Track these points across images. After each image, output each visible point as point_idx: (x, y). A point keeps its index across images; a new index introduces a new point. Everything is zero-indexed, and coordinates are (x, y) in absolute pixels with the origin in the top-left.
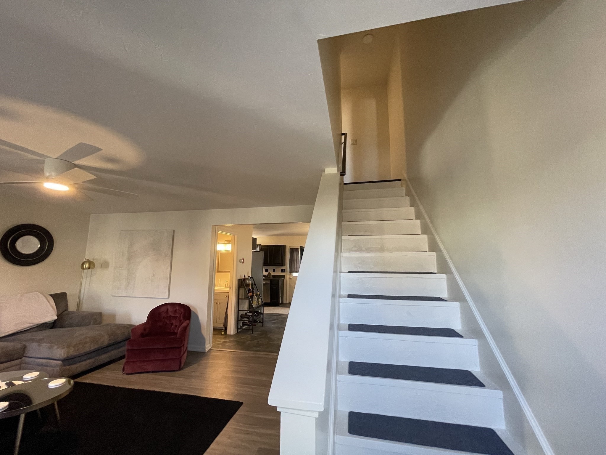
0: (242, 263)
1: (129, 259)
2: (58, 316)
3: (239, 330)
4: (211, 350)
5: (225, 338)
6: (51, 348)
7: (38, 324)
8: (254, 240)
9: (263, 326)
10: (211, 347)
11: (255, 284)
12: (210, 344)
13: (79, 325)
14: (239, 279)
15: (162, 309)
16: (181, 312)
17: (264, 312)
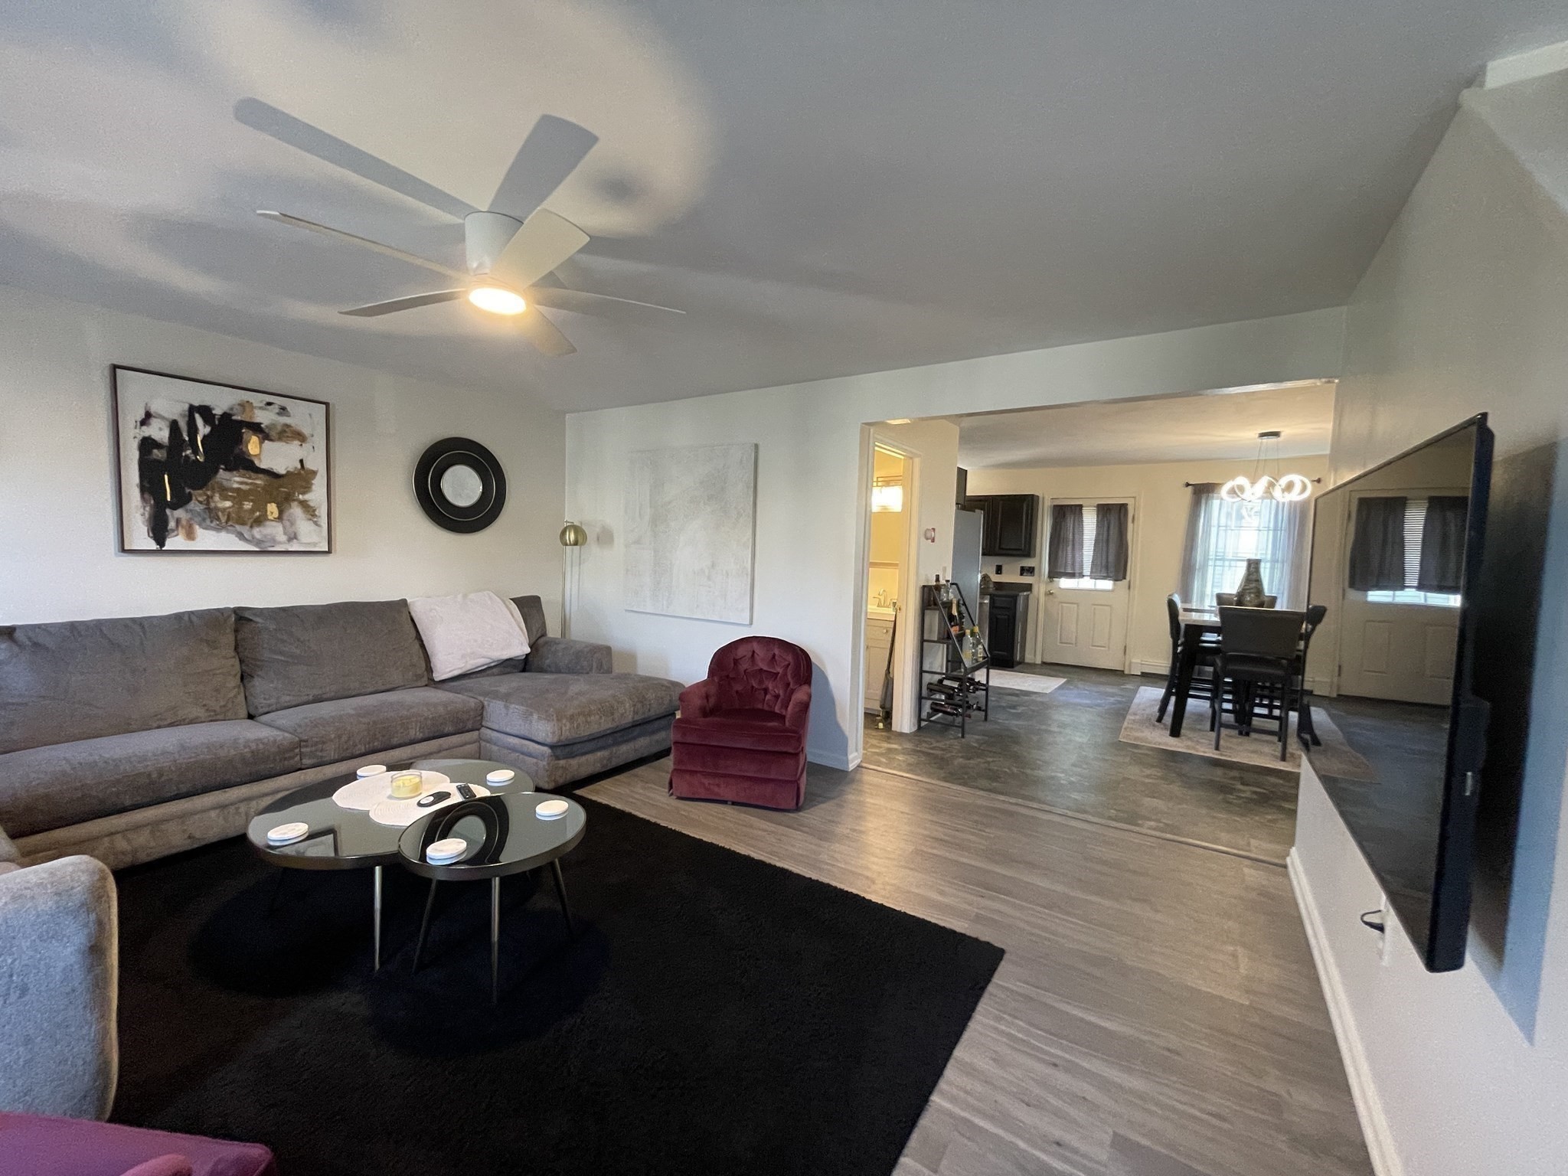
0: (930, 541)
1: (655, 521)
2: (531, 647)
3: (923, 724)
4: (862, 767)
5: (888, 739)
6: (527, 716)
7: (498, 661)
8: (962, 474)
9: (986, 719)
10: (859, 760)
11: (964, 604)
12: (857, 751)
13: (571, 671)
14: (924, 587)
15: (742, 651)
16: (787, 663)
17: (990, 684)
